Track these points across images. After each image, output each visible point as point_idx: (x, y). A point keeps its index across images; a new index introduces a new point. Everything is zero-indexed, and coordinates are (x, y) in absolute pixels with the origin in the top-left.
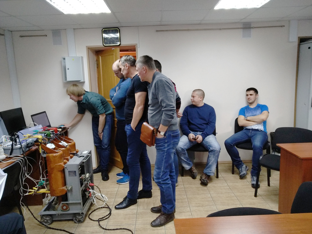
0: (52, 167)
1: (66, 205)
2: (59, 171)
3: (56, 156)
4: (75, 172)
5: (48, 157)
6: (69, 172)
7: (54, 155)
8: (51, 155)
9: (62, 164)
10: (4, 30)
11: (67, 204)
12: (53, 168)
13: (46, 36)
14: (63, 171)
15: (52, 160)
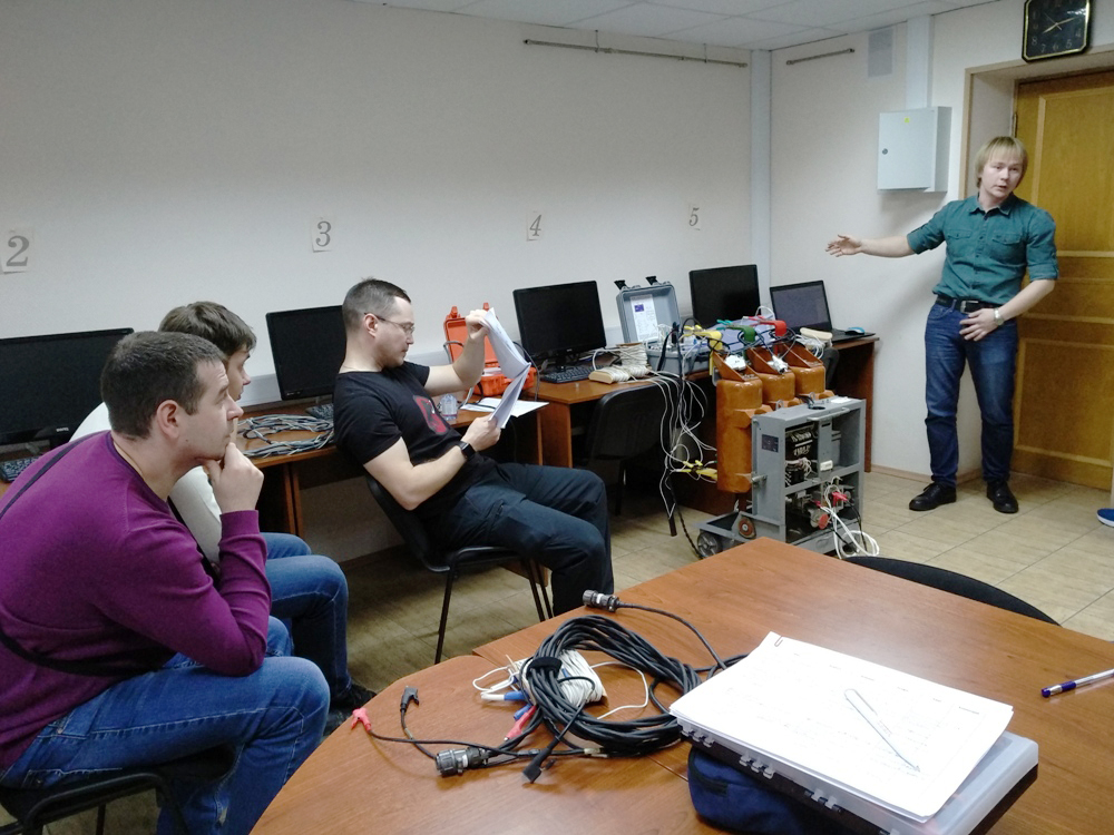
0: (727, 414)
1: (749, 522)
2: (741, 429)
3: (737, 389)
4: (776, 440)
5: (721, 386)
6: (764, 436)
7: (738, 384)
8: (727, 382)
9: (750, 412)
10: (752, 51)
11: (750, 518)
12: (728, 417)
13: (852, 51)
14: (748, 430)
15: (728, 397)
